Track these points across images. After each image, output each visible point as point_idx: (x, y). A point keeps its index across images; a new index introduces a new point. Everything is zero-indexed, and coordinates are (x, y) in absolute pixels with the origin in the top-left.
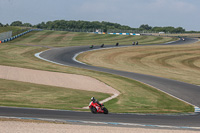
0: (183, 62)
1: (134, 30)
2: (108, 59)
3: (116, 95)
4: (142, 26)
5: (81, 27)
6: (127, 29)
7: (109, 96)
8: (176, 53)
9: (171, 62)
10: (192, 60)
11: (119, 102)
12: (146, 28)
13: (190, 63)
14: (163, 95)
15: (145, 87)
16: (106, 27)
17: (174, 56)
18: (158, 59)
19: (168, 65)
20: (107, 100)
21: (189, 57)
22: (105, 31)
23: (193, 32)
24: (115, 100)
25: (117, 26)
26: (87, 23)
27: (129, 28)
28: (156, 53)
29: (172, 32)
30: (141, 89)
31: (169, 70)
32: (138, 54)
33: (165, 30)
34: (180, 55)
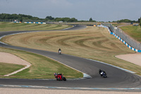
0: (76, 42)
1: (42, 20)
2: (23, 40)
3: (28, 66)
4: (48, 17)
5: (4, 18)
6: (37, 19)
7: (23, 66)
8: (71, 36)
9: (68, 42)
10: (82, 41)
11: (30, 71)
12: (50, 18)
13: (81, 43)
14: (62, 66)
15: (49, 60)
16: (22, 18)
17: (70, 38)
18: (58, 41)
19: (66, 45)
20: (21, 70)
21: (80, 39)
22: (21, 21)
23: (82, 21)
24: (28, 69)
25: (30, 17)
26: (8, 15)
27: (38, 19)
28: (57, 36)
29: (68, 22)
30: (46, 62)
31: (66, 48)
32: (44, 37)
33: (63, 20)
34: (74, 37)
